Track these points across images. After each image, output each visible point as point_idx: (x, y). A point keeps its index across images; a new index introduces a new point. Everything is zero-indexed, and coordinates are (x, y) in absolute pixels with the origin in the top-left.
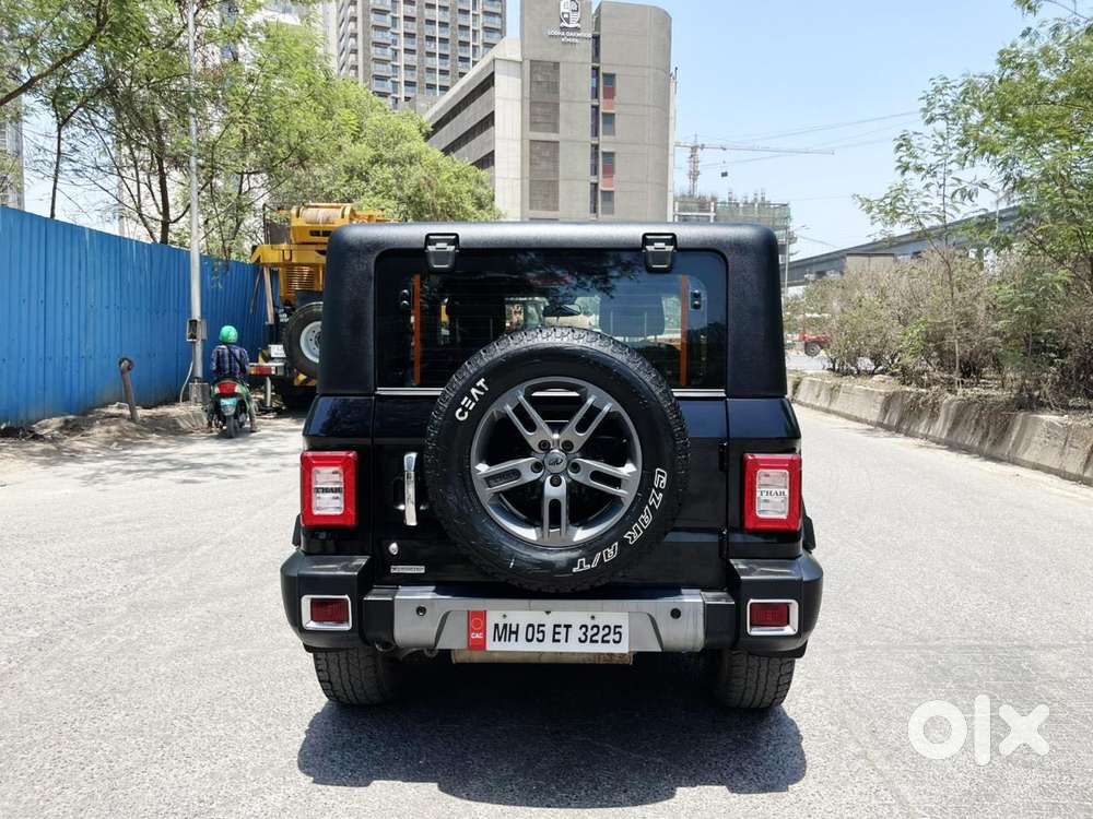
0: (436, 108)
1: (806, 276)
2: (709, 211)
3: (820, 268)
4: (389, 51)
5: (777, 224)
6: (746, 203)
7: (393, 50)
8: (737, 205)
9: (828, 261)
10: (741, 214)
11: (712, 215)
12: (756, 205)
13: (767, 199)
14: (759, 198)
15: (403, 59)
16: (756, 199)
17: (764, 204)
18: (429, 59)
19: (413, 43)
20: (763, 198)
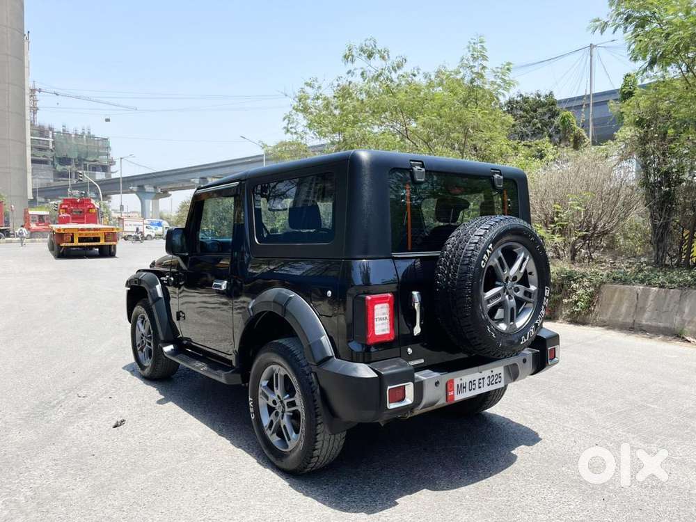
1: (131, 188)
2: (48, 137)
3: (140, 183)
5: (101, 151)
6: (76, 134)
8: (70, 135)
9: (145, 179)
10: (73, 141)
11: (51, 140)
12: (85, 137)
13: (92, 134)
14: (86, 133)
16: (84, 133)
17: (90, 137)
20: (89, 133)
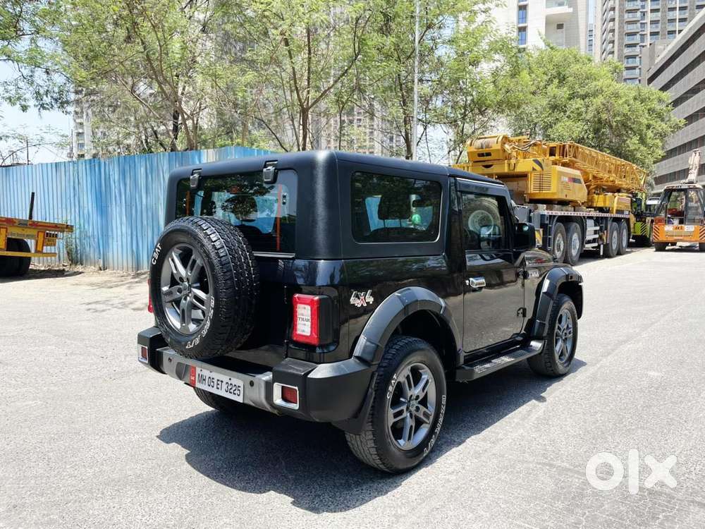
0: (670, 47)
4: (639, 14)
7: (641, 12)
15: (650, 17)
18: (671, 13)
19: (658, 4)
